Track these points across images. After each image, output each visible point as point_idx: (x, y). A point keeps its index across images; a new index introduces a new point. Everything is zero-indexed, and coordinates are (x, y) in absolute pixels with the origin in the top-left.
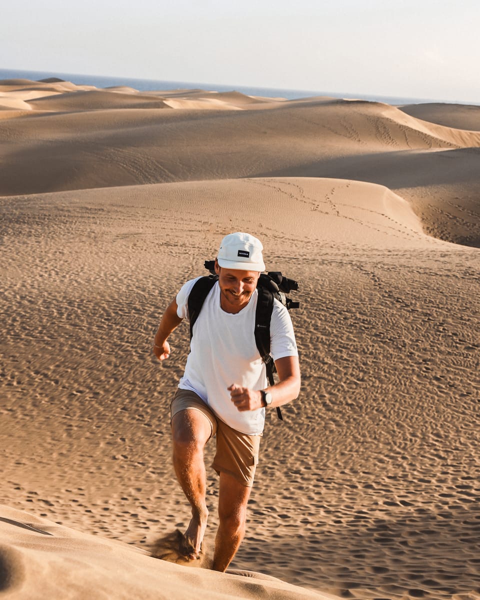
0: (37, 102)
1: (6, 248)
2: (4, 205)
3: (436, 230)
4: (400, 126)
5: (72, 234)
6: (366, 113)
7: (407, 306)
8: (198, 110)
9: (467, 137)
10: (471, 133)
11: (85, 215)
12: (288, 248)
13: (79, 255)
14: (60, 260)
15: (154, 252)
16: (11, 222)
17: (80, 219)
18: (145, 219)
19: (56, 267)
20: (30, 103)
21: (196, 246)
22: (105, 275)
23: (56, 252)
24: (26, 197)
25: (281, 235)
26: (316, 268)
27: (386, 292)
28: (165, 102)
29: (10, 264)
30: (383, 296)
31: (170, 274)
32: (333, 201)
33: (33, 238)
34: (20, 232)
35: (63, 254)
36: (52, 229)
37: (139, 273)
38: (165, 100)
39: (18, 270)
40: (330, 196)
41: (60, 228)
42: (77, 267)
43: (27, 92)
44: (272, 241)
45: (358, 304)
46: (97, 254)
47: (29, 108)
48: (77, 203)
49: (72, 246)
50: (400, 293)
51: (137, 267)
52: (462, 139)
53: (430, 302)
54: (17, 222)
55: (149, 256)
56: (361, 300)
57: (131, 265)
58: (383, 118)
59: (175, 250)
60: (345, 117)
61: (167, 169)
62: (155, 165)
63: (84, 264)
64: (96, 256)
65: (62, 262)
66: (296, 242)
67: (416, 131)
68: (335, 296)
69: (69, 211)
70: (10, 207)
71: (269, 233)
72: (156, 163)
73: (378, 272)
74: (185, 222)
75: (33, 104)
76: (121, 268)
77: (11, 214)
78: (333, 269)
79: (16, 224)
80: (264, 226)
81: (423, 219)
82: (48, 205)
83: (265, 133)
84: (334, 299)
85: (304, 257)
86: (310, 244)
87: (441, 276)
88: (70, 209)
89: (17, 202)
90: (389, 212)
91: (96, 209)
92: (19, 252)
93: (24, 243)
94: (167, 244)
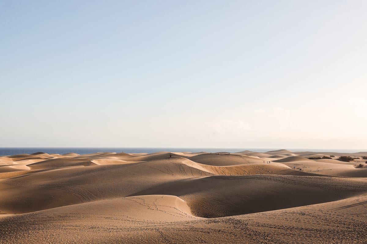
0: (33, 166)
1: (31, 235)
2: (26, 218)
3: (196, 212)
4: (190, 167)
5: (56, 227)
6: (176, 162)
7: (170, 242)
8: (105, 165)
9: (218, 169)
10: (219, 167)
11: (60, 219)
12: (136, 225)
13: (59, 235)
14: (53, 238)
15: (87, 231)
16: (31, 224)
17: (58, 221)
18: (84, 218)
19: (51, 241)
20: (29, 167)
21: (103, 227)
22: (70, 241)
23: (50, 235)
24: (34, 213)
25: (135, 220)
26: (144, 232)
27: (164, 238)
28: (91, 161)
29: (34, 241)
30: (163, 239)
31: (93, 239)
32: (156, 205)
33: (41, 230)
34: (35, 229)
35: (53, 235)
36: (47, 226)
37: (82, 240)
38: (91, 160)
39: (37, 243)
40: (155, 203)
41: (51, 225)
42: (59, 240)
43: (28, 160)
44: (131, 223)
45: (154, 243)
46: (66, 234)
47: (29, 168)
48: (56, 214)
49: (56, 232)
50: (168, 238)
51: (81, 238)
52: (217, 170)
53: (177, 239)
54: (33, 224)
55: (85, 233)
56: (155, 241)
57: (79, 237)
58: (182, 164)
59: (95, 230)
60: (167, 165)
61: (93, 194)
62: (87, 192)
63: (62, 239)
64: (66, 235)
65: (53, 239)
66: (139, 222)
67: (196, 169)
68: (147, 241)
69: (53, 218)
70: (29, 218)
71: (130, 220)
72: (88, 192)
73: (163, 231)
74: (99, 218)
75: (31, 167)
76: (75, 238)
77: (30, 221)
78: (149, 231)
79: (33, 225)
80: (129, 217)
81: (191, 208)
82: (45, 216)
83: (134, 174)
84: (147, 242)
85: (141, 228)
86: (144, 223)
87: (183, 230)
88: (54, 217)
89: (31, 216)
90: (177, 207)
91: (64, 216)
92: (37, 236)
93: (38, 233)
94: (92, 228)
